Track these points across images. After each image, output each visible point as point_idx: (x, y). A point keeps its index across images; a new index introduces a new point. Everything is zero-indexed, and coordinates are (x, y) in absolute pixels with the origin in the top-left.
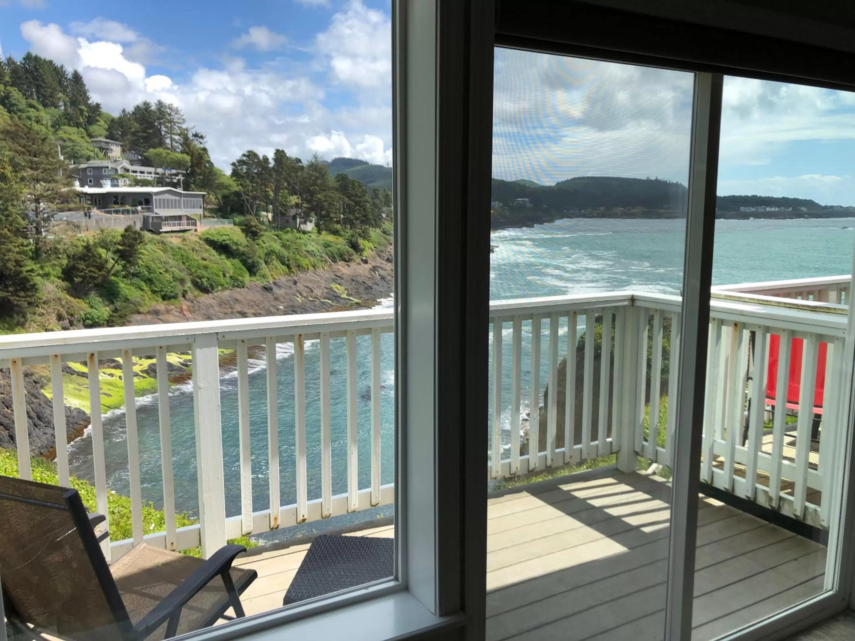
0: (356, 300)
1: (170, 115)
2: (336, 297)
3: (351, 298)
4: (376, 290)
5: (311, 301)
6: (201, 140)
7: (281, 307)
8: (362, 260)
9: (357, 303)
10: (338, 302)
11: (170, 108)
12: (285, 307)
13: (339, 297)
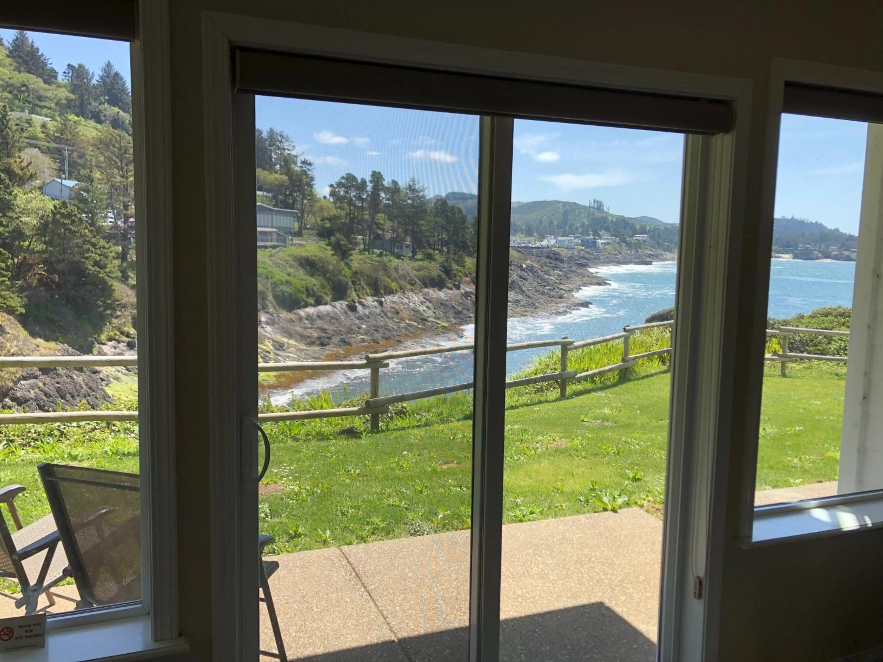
0: (444, 324)
1: (281, 142)
2: (422, 319)
3: (438, 322)
4: (465, 315)
5: (395, 322)
6: (309, 167)
7: (364, 326)
8: (454, 285)
9: (444, 327)
10: (424, 325)
11: (281, 136)
12: (368, 326)
13: (426, 320)
